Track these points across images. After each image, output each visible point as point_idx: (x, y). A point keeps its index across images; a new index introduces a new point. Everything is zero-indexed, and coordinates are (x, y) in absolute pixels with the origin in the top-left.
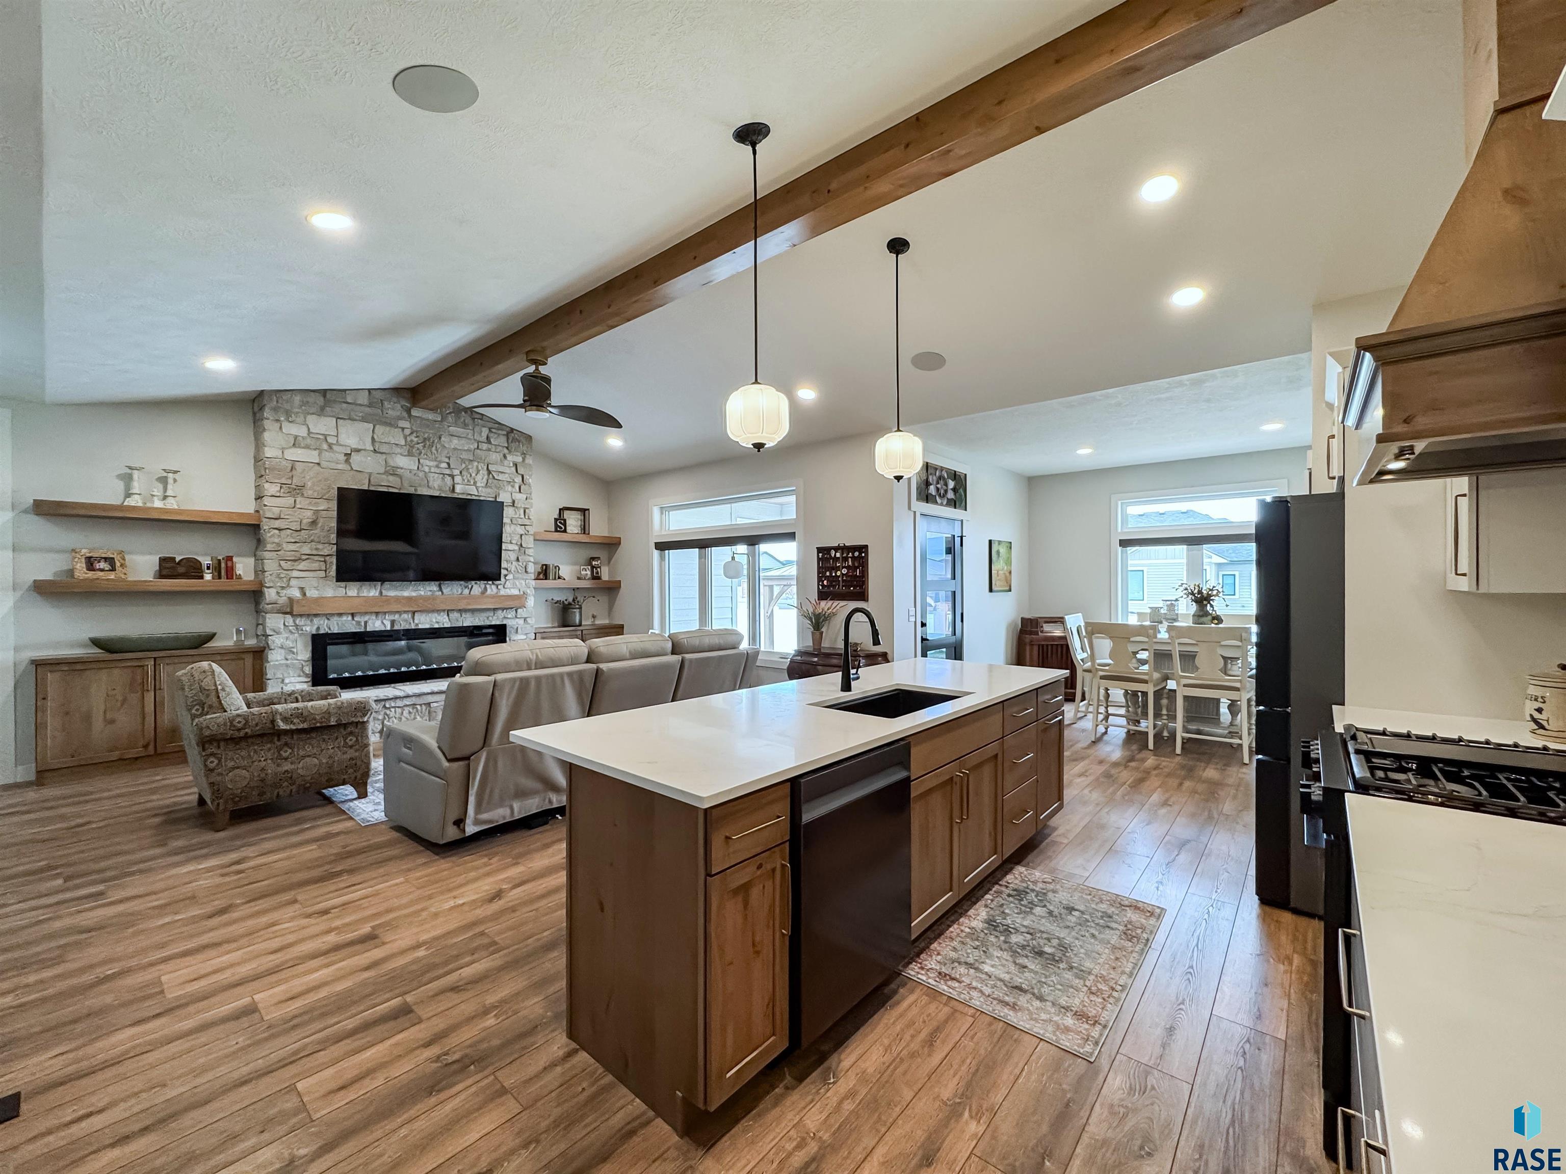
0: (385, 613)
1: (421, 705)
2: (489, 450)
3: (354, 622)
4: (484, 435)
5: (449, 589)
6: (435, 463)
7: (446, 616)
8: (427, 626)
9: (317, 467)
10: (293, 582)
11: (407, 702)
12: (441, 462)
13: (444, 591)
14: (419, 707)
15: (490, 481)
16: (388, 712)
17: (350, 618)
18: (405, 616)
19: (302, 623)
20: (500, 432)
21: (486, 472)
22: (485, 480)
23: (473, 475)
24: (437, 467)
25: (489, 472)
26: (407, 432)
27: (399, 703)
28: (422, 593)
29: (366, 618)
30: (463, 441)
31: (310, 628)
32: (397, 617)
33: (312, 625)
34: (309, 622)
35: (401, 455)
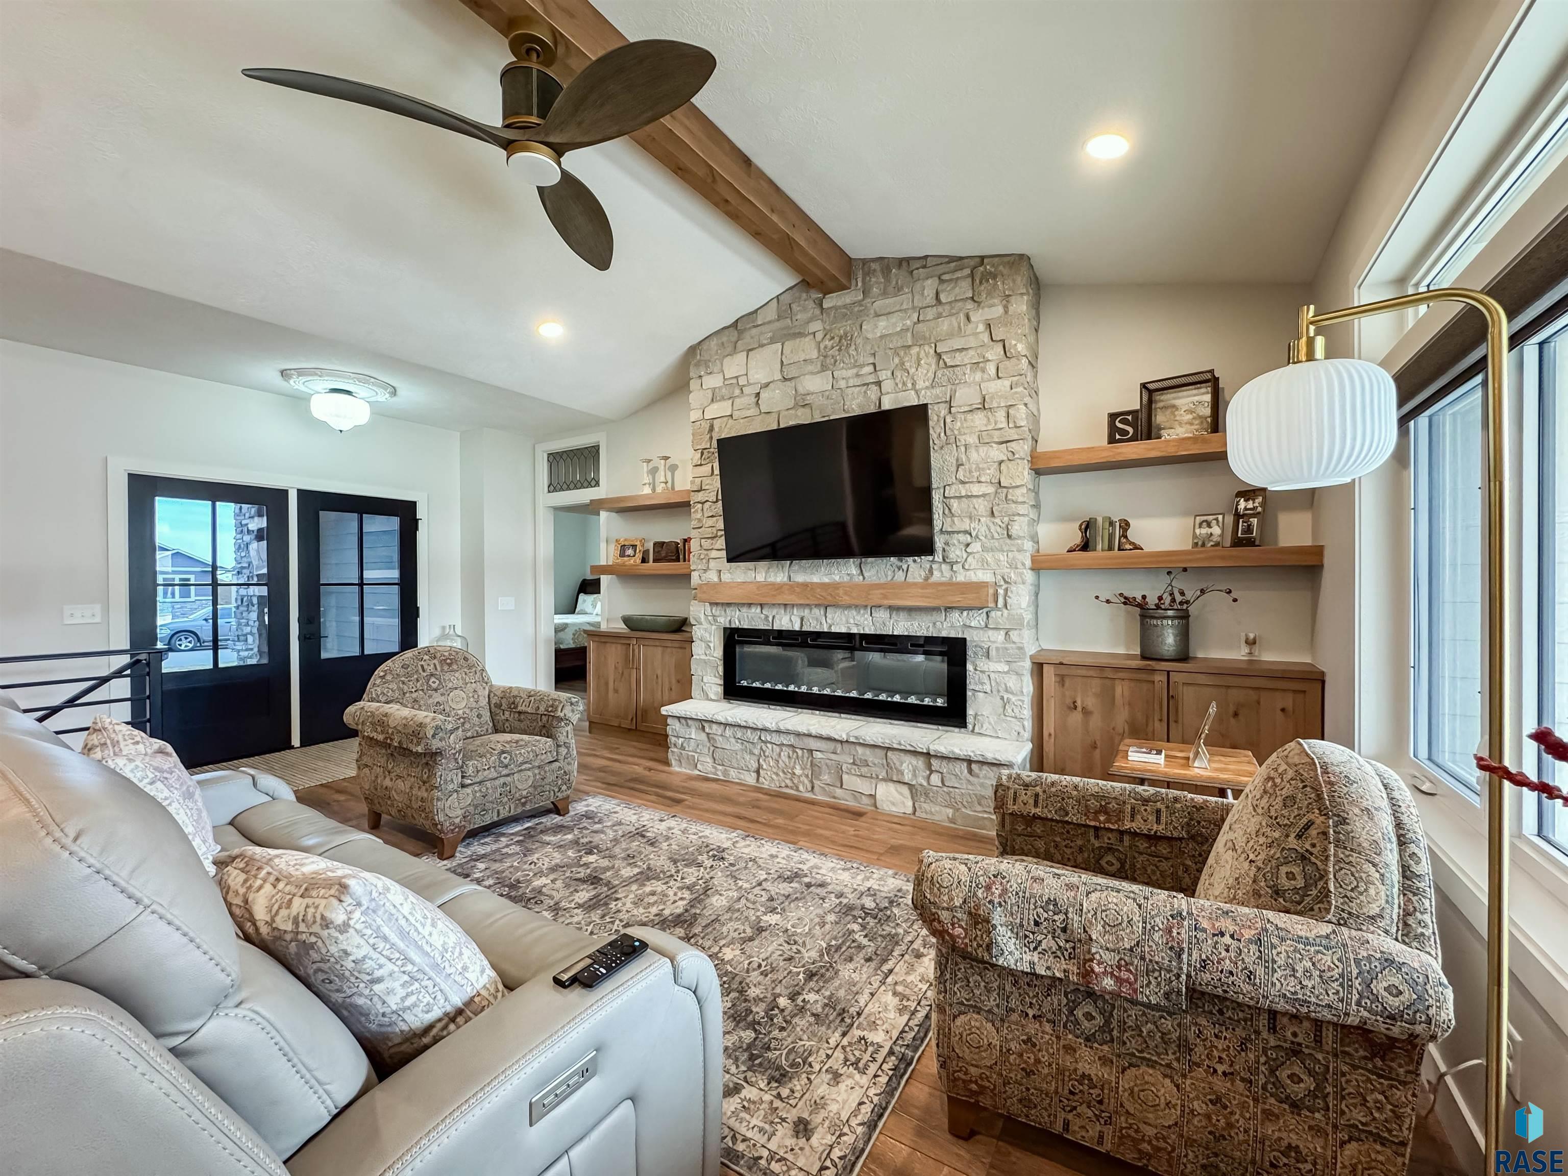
0: (793, 606)
1: (802, 749)
2: (939, 316)
3: (763, 616)
4: (930, 293)
5: (873, 572)
6: (855, 371)
7: (867, 616)
8: (843, 630)
9: (730, 421)
10: (712, 564)
11: (785, 740)
12: (862, 366)
13: (866, 574)
14: (800, 752)
15: (939, 374)
16: (764, 748)
17: (759, 610)
18: (816, 611)
19: (718, 613)
20: (958, 274)
21: (933, 361)
22: (931, 375)
23: (912, 371)
24: (858, 375)
25: (939, 355)
26: (819, 336)
27: (776, 739)
28: (837, 578)
29: (774, 612)
30: (894, 319)
31: (724, 621)
32: (807, 611)
33: (726, 617)
34: (723, 613)
35: (812, 373)
